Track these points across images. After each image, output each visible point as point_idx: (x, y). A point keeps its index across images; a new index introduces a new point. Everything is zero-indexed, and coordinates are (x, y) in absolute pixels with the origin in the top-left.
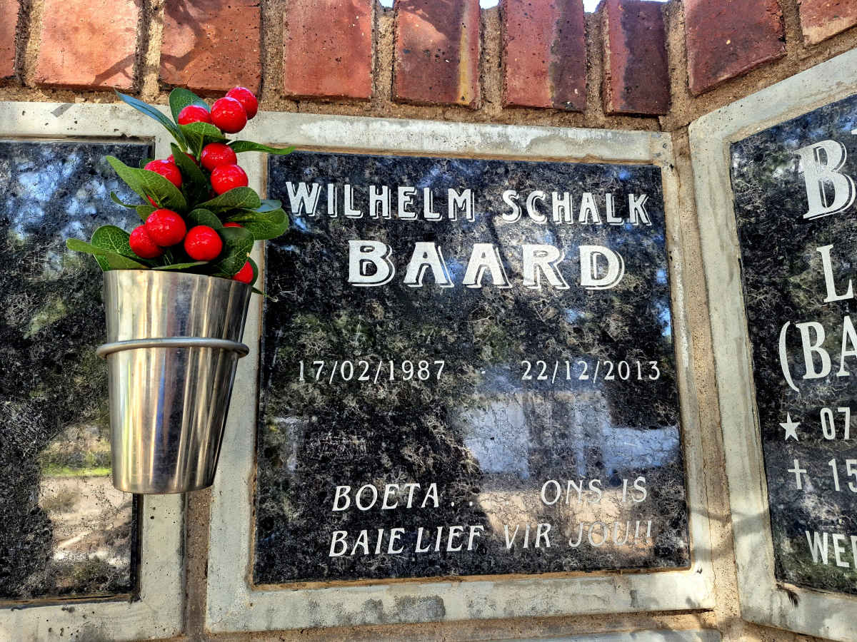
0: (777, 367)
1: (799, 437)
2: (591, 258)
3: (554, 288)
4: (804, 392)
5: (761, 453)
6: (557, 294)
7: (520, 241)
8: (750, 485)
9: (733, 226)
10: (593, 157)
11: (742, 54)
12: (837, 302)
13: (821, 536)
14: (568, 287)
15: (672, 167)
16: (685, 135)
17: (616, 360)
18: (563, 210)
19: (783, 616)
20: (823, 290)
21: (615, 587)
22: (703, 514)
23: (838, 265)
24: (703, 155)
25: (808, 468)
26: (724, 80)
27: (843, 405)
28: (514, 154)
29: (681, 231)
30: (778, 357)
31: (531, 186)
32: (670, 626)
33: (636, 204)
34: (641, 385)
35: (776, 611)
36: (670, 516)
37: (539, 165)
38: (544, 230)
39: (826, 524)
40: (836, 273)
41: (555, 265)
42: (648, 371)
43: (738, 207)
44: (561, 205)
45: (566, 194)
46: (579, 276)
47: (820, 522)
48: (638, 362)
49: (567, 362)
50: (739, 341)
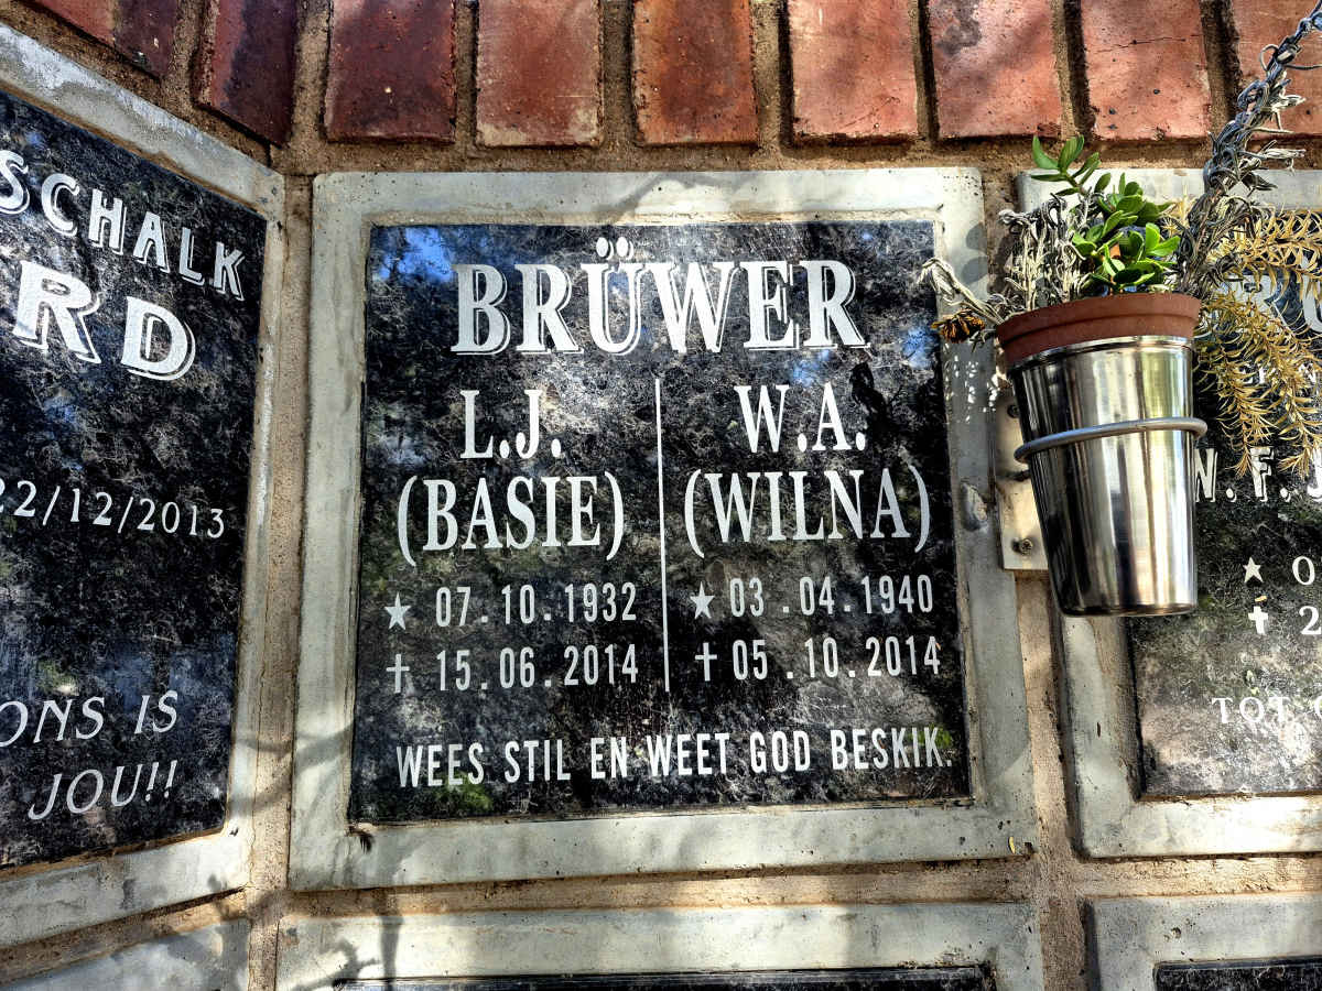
0: (393, 533)
1: (407, 624)
2: (145, 322)
3: (73, 355)
4: (422, 566)
5: (353, 648)
6: (78, 368)
7: (17, 251)
8: (331, 693)
9: (360, 338)
10: (167, 160)
11: (403, 115)
12: (475, 460)
13: (415, 751)
14: (97, 360)
15: (279, 224)
16: (306, 188)
17: (161, 498)
18: (108, 226)
19: (348, 869)
20: (461, 443)
21: (99, 879)
22: (250, 745)
23: (481, 416)
24: (331, 226)
25: (411, 665)
26: (373, 137)
27: (464, 584)
28: (27, 90)
29: (280, 324)
30: (396, 519)
31: (55, 162)
32: (176, 929)
33: (226, 261)
34: (195, 544)
35: (340, 864)
36: (206, 750)
37: (75, 132)
38: (69, 247)
39: (424, 734)
40: (478, 425)
41: (81, 315)
42: (206, 522)
43: (369, 311)
44: (105, 218)
45: (118, 203)
46: (121, 347)
47: (417, 734)
48: (195, 508)
49: (77, 492)
50: (345, 493)
